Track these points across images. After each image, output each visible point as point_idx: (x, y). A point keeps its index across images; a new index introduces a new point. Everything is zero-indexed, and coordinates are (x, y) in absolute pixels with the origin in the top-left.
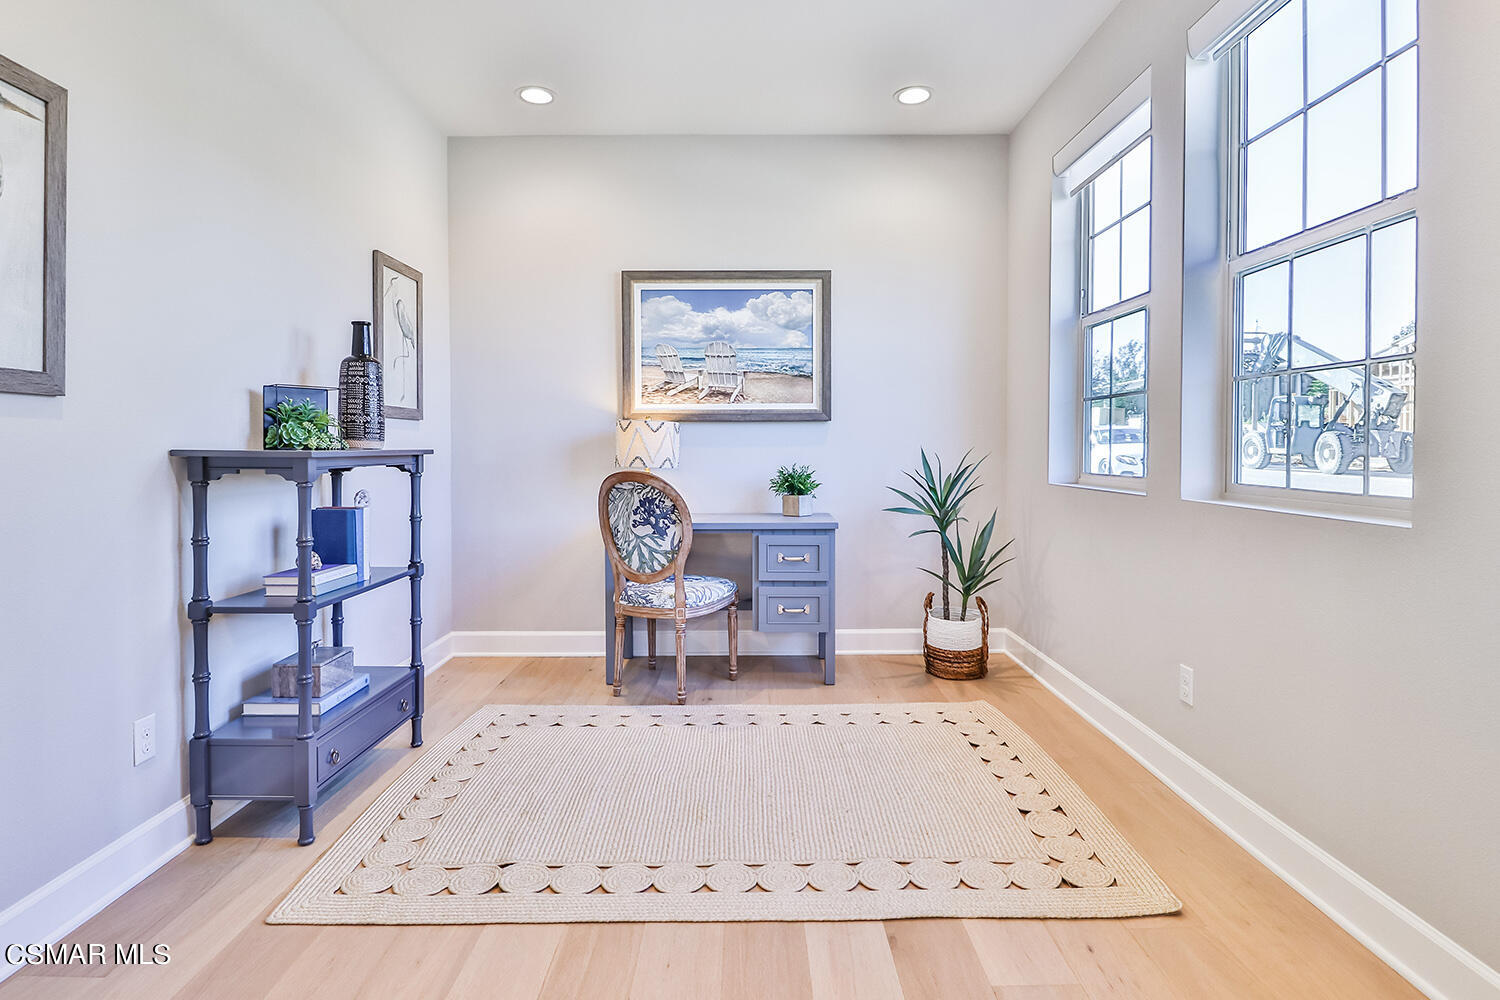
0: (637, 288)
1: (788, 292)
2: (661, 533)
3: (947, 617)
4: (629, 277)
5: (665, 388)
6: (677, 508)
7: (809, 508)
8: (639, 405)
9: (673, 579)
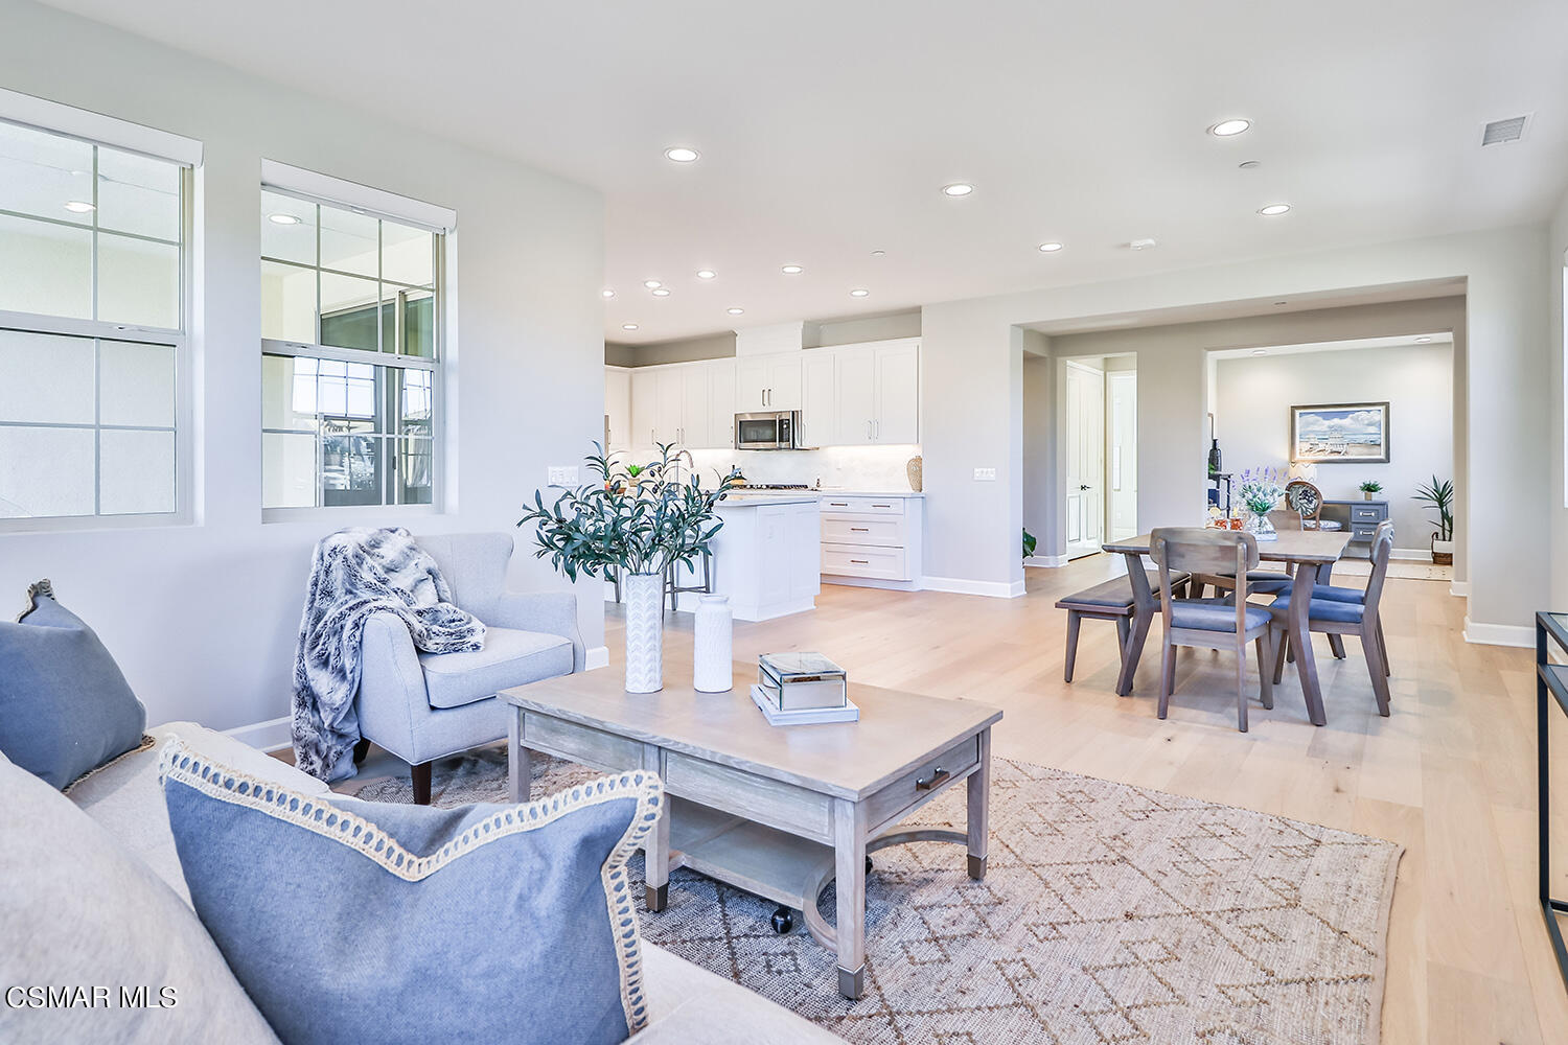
0: (1297, 412)
1: (1368, 411)
2: (1311, 502)
3: (1444, 540)
4: (1294, 408)
5: (1310, 450)
6: (1317, 493)
7: (1375, 497)
8: (1298, 457)
9: (1314, 519)
